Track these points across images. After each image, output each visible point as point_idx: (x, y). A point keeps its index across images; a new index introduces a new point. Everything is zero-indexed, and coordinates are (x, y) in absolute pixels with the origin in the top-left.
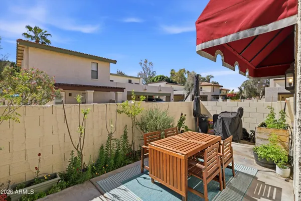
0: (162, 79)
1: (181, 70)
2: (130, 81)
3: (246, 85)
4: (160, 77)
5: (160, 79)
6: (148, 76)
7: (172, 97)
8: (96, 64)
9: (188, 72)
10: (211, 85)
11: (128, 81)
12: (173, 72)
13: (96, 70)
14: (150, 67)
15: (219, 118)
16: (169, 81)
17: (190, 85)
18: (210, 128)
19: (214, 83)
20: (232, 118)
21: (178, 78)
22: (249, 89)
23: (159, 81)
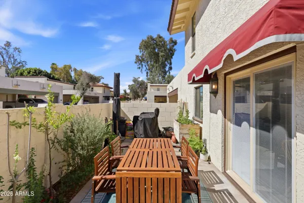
0: (38, 73)
1: (65, 67)
3: (132, 88)
4: (35, 70)
5: (35, 72)
6: (10, 66)
7: (61, 98)
9: (75, 70)
10: (103, 86)
12: (54, 66)
14: (16, 54)
15: (140, 119)
16: (49, 77)
17: (85, 84)
18: (127, 130)
19: (105, 84)
20: (152, 118)
21: (63, 75)
22: (134, 92)
23: (33, 75)
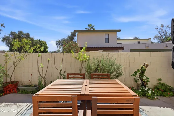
2: (139, 43)
8: (108, 35)
11: (137, 42)
13: (108, 38)
